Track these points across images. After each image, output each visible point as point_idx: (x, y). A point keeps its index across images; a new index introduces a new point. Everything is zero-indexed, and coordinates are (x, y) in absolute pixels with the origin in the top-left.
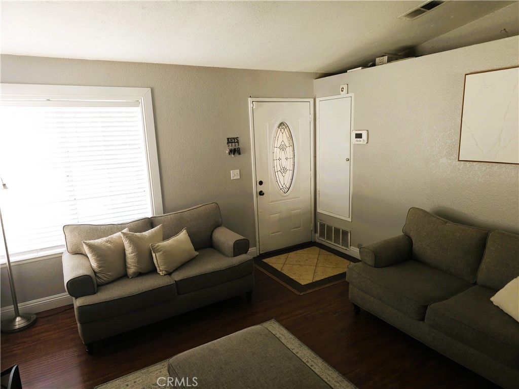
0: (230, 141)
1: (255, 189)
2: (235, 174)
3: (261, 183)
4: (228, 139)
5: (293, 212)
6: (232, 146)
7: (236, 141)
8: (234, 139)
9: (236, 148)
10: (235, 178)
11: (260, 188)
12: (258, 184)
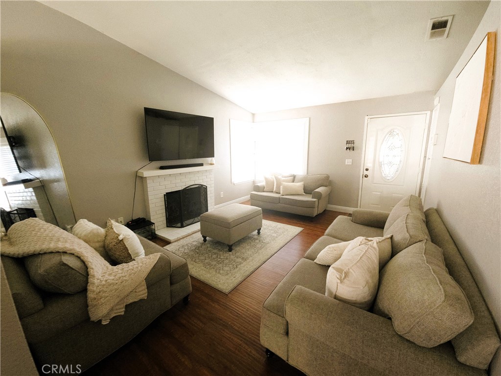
0: (348, 142)
1: (362, 172)
2: (348, 162)
3: (367, 170)
4: (347, 141)
5: (394, 195)
6: (349, 145)
7: (352, 142)
8: (351, 141)
9: (351, 146)
10: (348, 164)
11: (366, 173)
12: (365, 169)
